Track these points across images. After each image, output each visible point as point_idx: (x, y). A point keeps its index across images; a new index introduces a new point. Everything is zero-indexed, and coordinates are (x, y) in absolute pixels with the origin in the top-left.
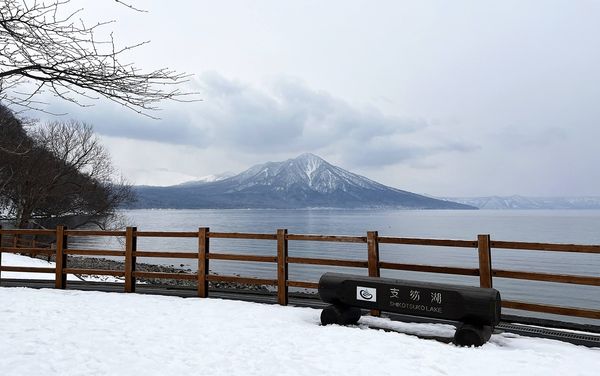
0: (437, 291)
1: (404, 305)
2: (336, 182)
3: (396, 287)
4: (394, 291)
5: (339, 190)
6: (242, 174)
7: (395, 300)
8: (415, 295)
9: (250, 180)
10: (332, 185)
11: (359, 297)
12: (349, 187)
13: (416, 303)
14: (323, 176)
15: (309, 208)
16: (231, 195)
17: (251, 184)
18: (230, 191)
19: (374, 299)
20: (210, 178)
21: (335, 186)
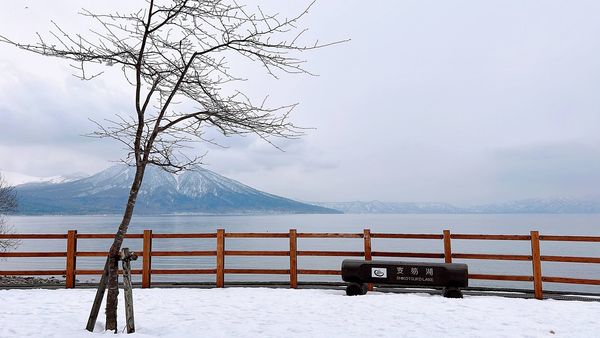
0: (430, 267)
1: (407, 278)
2: (208, 186)
3: (401, 266)
4: (400, 270)
5: (209, 194)
6: (98, 175)
7: (400, 275)
8: (414, 271)
9: (107, 182)
10: (203, 189)
11: (373, 275)
12: (221, 192)
13: (415, 276)
14: (192, 179)
15: (176, 214)
16: (84, 198)
17: (108, 187)
18: (83, 195)
19: (385, 276)
20: (57, 180)
21: (205, 190)
